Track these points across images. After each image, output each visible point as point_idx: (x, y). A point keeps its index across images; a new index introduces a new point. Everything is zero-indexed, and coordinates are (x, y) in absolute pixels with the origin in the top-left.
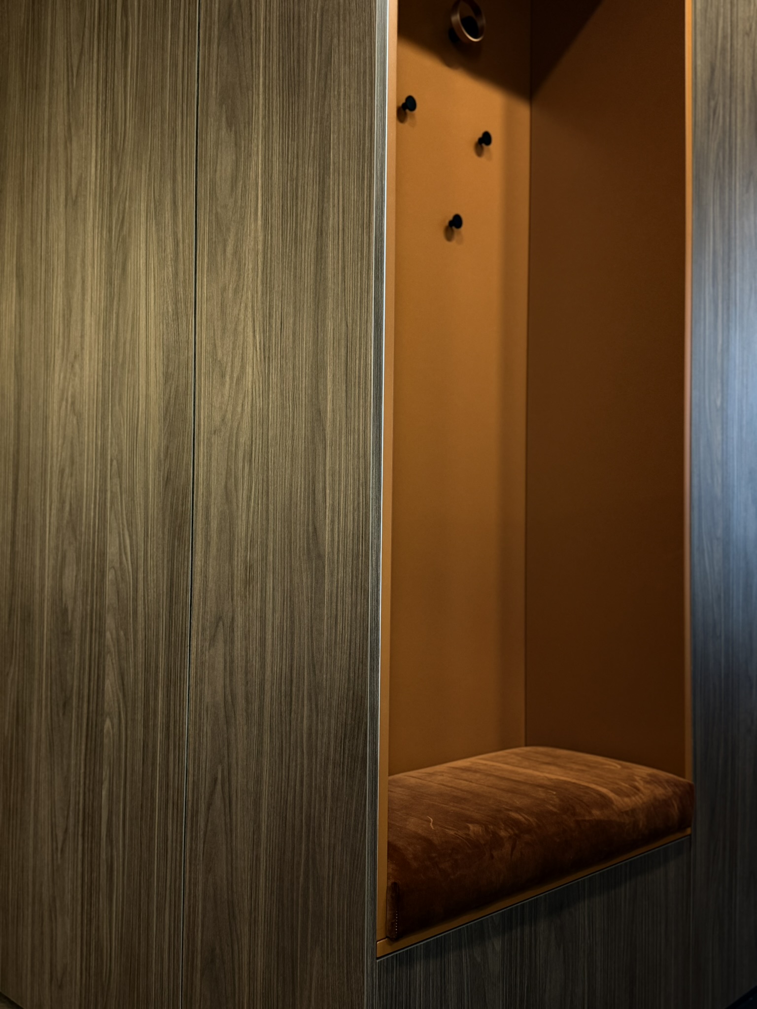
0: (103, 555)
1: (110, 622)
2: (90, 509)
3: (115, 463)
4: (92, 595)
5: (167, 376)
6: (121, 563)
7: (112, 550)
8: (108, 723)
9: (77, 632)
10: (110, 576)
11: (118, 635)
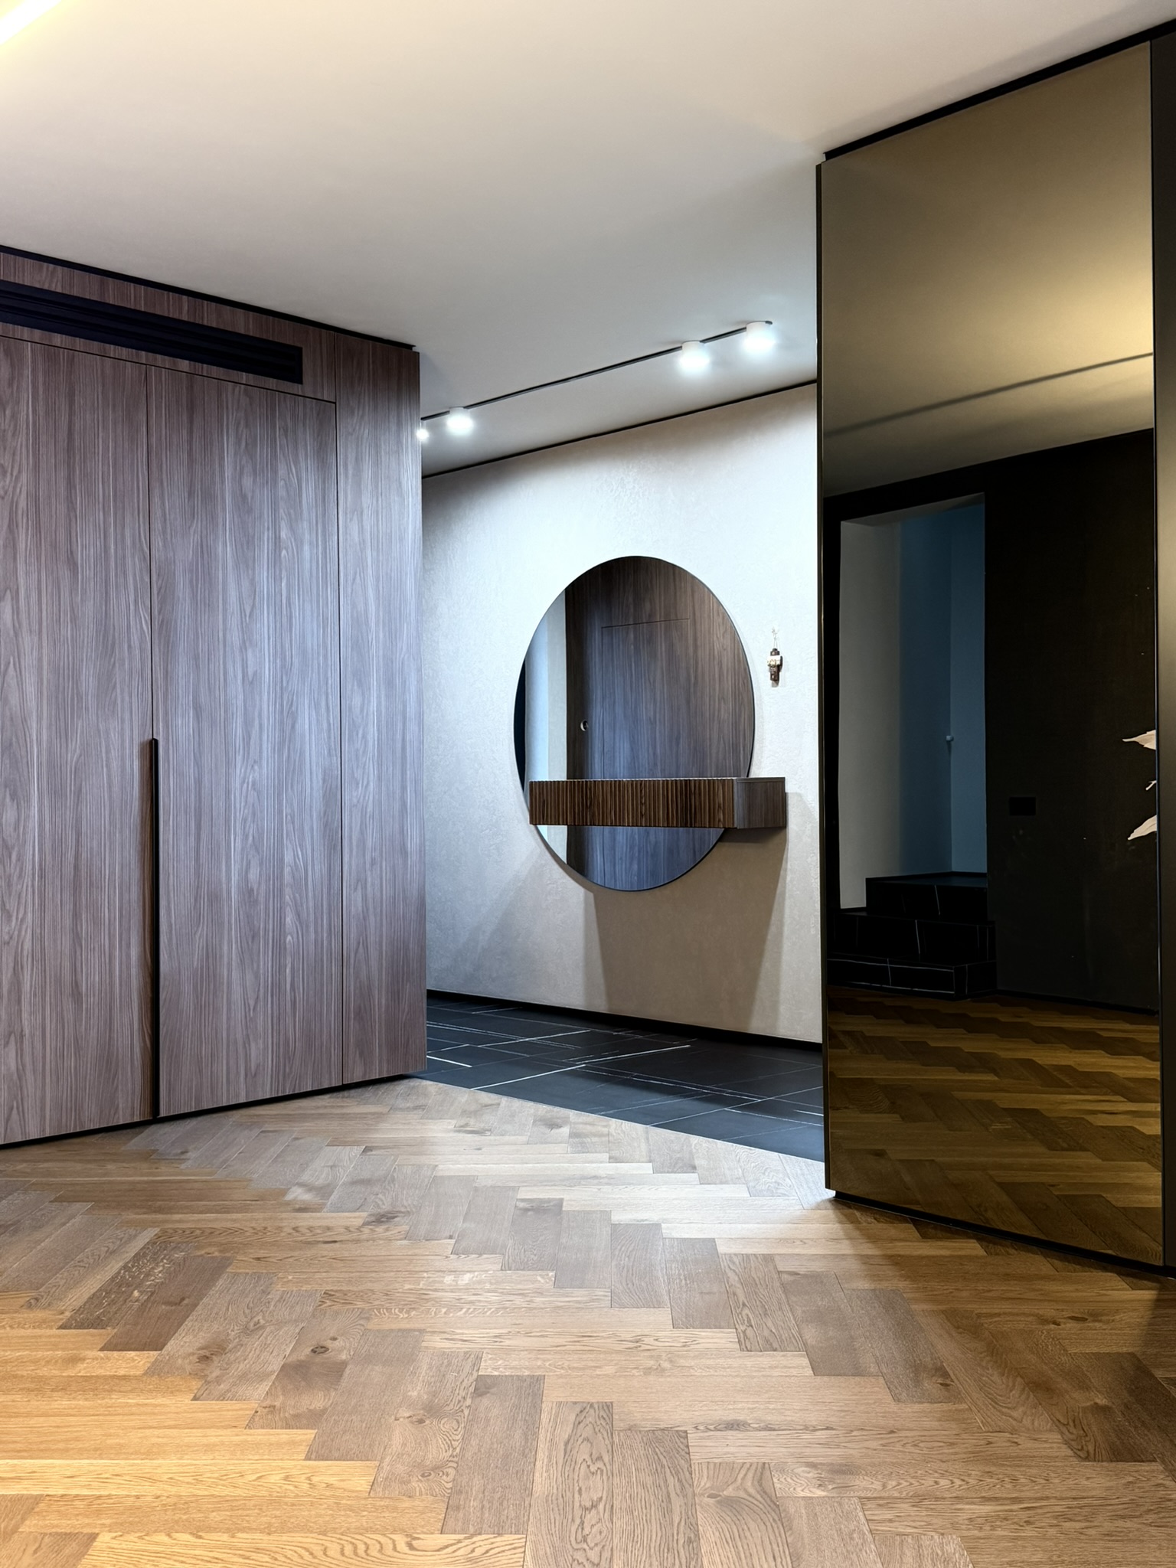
0: (281, 860)
1: (287, 891)
2: (270, 838)
3: (289, 817)
4: (274, 880)
5: (324, 780)
6: (295, 862)
7: (288, 858)
8: (289, 938)
9: (262, 899)
10: (287, 870)
11: (294, 897)
